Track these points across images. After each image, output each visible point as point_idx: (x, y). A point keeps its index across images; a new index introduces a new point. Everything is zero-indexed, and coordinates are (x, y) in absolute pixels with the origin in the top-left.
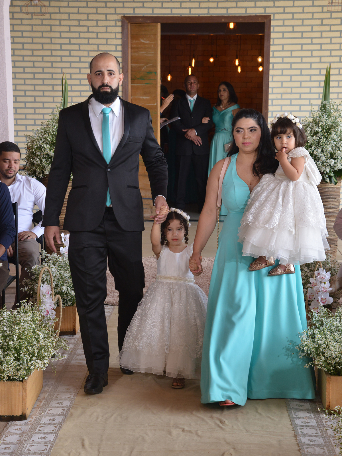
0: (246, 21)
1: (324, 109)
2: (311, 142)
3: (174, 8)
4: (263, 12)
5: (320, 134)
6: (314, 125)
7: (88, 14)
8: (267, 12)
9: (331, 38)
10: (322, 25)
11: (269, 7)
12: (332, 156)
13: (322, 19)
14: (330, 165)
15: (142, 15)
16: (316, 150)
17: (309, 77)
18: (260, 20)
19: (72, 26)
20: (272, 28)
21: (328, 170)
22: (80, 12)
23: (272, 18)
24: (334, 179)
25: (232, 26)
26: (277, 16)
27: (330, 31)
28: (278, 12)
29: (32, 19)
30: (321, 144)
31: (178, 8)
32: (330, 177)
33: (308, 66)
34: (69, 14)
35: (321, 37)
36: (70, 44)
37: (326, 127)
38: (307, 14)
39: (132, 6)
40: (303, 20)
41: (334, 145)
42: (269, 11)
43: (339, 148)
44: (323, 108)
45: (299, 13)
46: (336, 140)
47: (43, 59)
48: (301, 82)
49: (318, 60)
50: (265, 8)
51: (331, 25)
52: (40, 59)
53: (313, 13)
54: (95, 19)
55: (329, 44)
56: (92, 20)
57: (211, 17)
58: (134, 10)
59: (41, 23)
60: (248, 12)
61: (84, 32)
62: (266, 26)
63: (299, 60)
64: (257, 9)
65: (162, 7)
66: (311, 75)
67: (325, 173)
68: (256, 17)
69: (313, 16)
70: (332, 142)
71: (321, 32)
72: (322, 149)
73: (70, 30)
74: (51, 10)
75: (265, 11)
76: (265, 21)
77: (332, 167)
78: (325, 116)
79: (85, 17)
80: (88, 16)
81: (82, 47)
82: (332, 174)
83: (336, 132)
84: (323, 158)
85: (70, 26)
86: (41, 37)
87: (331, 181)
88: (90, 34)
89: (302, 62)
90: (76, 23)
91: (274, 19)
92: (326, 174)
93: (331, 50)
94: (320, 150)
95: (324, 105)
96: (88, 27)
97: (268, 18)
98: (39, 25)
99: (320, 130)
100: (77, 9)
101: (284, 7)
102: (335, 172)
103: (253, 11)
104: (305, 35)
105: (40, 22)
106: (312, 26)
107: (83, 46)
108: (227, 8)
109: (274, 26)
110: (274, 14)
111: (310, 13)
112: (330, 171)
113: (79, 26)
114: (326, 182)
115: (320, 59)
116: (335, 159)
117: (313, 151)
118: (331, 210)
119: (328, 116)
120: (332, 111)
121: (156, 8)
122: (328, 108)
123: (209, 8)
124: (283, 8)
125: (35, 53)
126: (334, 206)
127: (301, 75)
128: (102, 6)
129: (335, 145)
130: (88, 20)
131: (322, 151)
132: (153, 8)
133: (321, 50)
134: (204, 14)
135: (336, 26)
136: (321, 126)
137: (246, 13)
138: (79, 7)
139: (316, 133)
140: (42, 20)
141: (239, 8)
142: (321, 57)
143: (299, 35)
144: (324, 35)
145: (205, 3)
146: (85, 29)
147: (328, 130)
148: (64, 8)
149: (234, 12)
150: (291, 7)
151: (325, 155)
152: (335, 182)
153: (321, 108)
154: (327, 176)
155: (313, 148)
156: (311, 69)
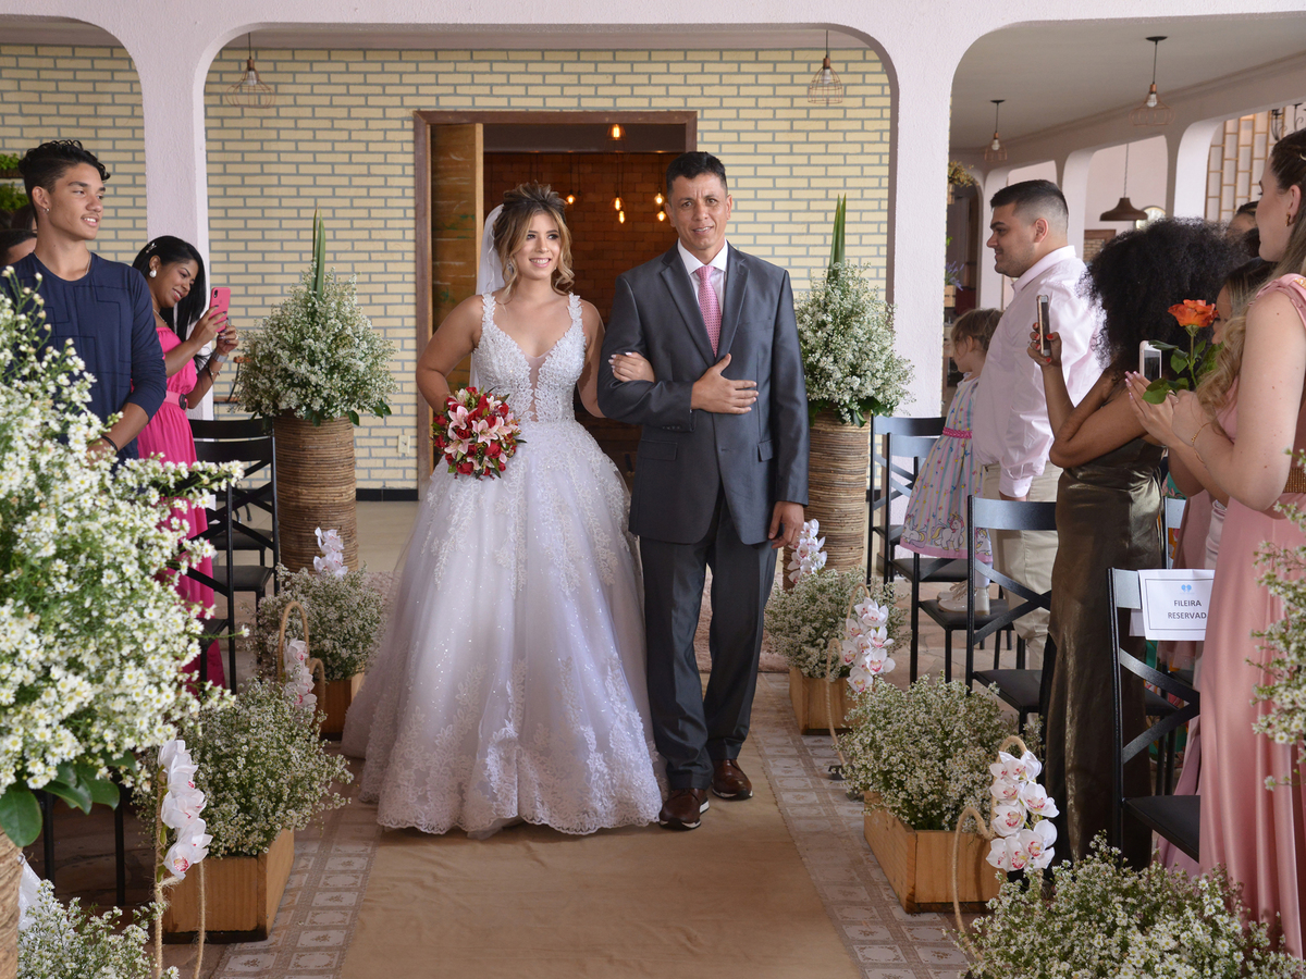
0: (651, 121)
1: (836, 279)
2: (812, 341)
3: (514, 96)
4: (683, 105)
5: (830, 327)
6: (816, 309)
7: (349, 107)
8: (688, 105)
9: (809, 155)
10: (792, 130)
11: (693, 96)
12: (854, 370)
13: (792, 120)
14: (852, 389)
15: (452, 110)
16: (824, 358)
17: (770, 226)
18: (677, 120)
19: (319, 129)
20: (699, 135)
21: (847, 398)
22: (334, 103)
23: (699, 116)
24: (857, 416)
25: (616, 133)
26: (707, 114)
27: (807, 142)
28: (710, 105)
29: (242, 117)
30: (832, 346)
31: (522, 96)
32: (851, 412)
33: (768, 206)
34: (313, 107)
35: (791, 153)
36: (315, 163)
37: (841, 314)
38: (763, 111)
39: (434, 93)
40: (756, 120)
41: (857, 349)
42: (692, 103)
43: (867, 355)
44: (833, 275)
45: (749, 108)
46: (863, 339)
47: (262, 192)
48: (755, 235)
49: (785, 194)
50: (685, 97)
51: (808, 132)
52: (257, 191)
53: (775, 109)
54: (363, 116)
55: (806, 165)
56: (358, 119)
57: (585, 114)
58: (437, 99)
59: (259, 126)
60: (653, 105)
61: (342, 141)
62: (689, 131)
63: (751, 194)
64: (670, 99)
65: (491, 95)
66: (773, 223)
67: (842, 403)
68: (669, 114)
69: (775, 114)
70: (854, 342)
71: (791, 144)
72: (835, 357)
73: (314, 136)
74: (279, 100)
75: (686, 103)
76: (686, 121)
77: (855, 393)
78: (838, 292)
79: (343, 113)
80: (349, 112)
81: (338, 170)
82: (855, 407)
83: (861, 323)
84: (838, 375)
85: (314, 130)
86: (258, 152)
87: (852, 419)
88: (353, 144)
89: (756, 199)
90: (327, 124)
91: (703, 119)
92: (843, 407)
93: (809, 178)
94: (831, 359)
95: (834, 271)
96: (350, 131)
97: (691, 116)
98: (256, 128)
99: (830, 319)
100: (329, 98)
101: (721, 97)
102: (860, 402)
103: (661, 104)
104: (761, 148)
105: (257, 123)
106: (774, 132)
107: (340, 166)
108: (615, 98)
109: (702, 132)
110: (703, 109)
111: (770, 108)
112: (851, 401)
113: (333, 129)
114: (844, 422)
115: (791, 194)
116: (860, 376)
117: (819, 360)
118: (853, 478)
119: (843, 291)
120: (850, 282)
121: (479, 95)
122: (842, 276)
123: (580, 97)
124: (719, 99)
125: (248, 181)
126: (856, 469)
127: (755, 222)
128: (377, 92)
129: (860, 349)
130: (349, 118)
131: (835, 361)
132: (473, 96)
133: (791, 176)
134: (571, 108)
135: (818, 134)
136: (832, 311)
137: (650, 107)
138: (332, 95)
139: (822, 324)
140: (262, 118)
141: (637, 97)
142: (791, 189)
143: (751, 148)
144: (796, 148)
145: (572, 88)
146: (345, 136)
147: (846, 319)
148: (303, 97)
149: (626, 104)
150: (733, 97)
151: (840, 369)
152: (860, 421)
153: (829, 276)
154: (846, 410)
155: (817, 355)
156: (773, 211)
